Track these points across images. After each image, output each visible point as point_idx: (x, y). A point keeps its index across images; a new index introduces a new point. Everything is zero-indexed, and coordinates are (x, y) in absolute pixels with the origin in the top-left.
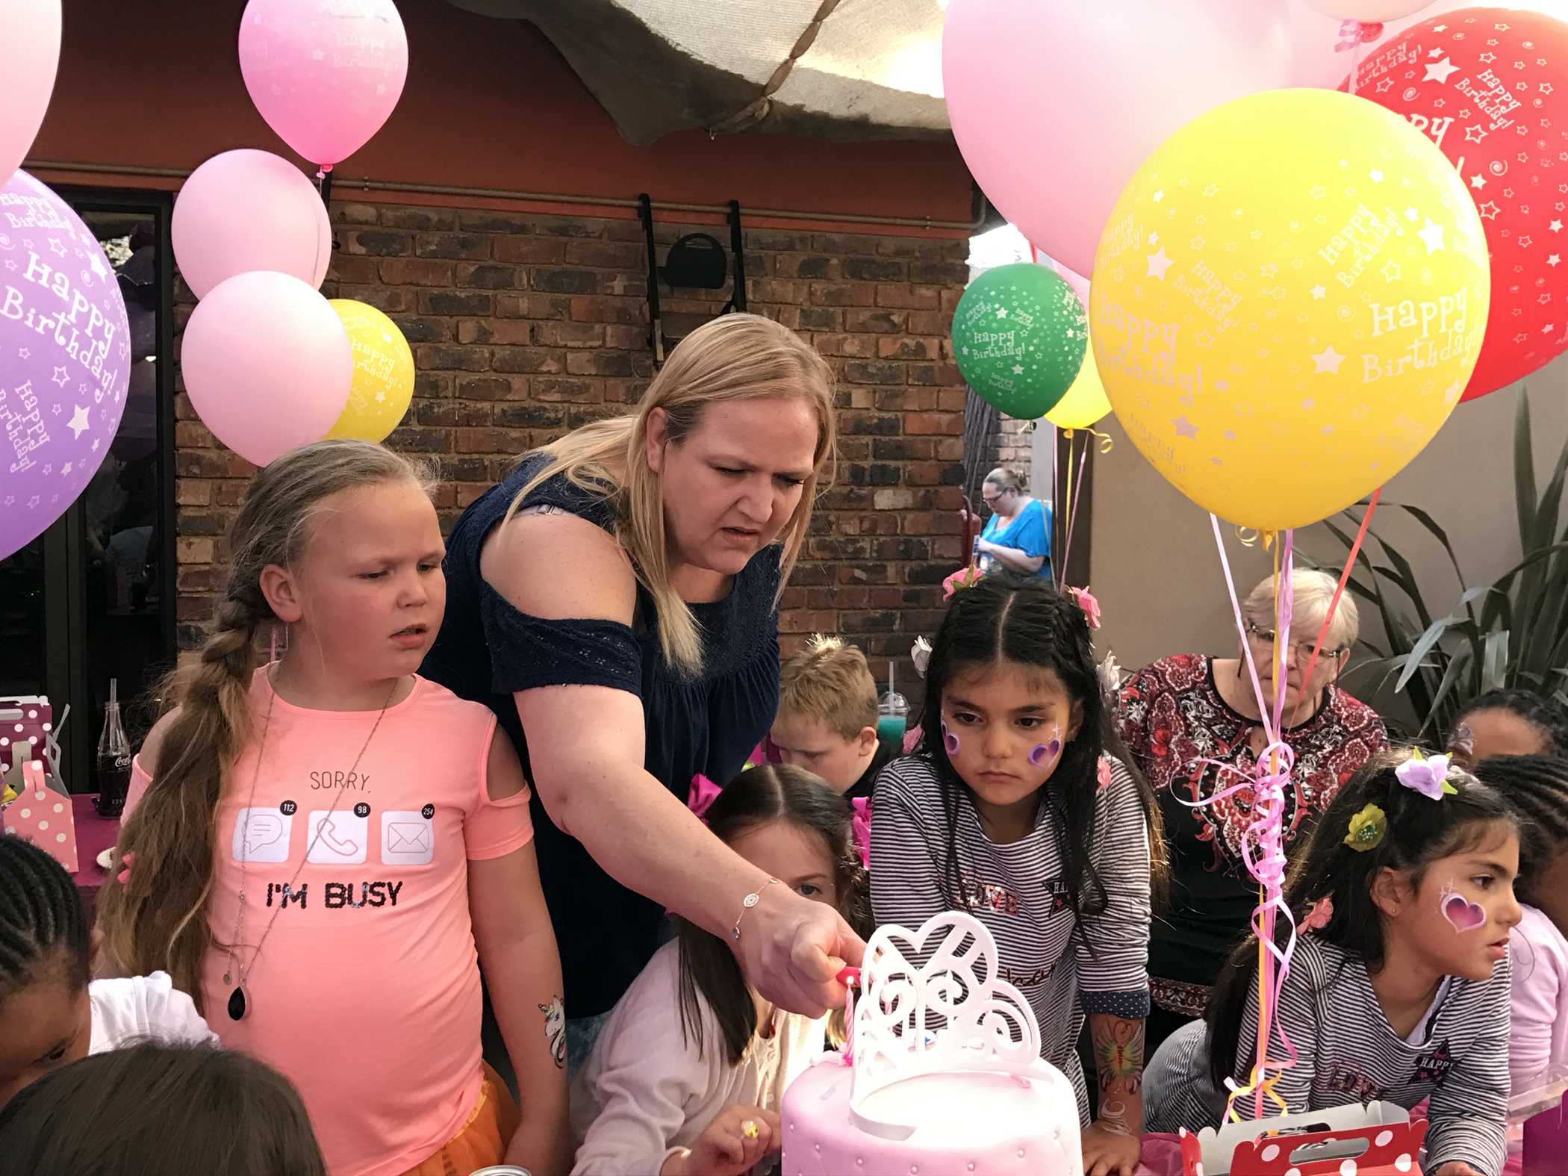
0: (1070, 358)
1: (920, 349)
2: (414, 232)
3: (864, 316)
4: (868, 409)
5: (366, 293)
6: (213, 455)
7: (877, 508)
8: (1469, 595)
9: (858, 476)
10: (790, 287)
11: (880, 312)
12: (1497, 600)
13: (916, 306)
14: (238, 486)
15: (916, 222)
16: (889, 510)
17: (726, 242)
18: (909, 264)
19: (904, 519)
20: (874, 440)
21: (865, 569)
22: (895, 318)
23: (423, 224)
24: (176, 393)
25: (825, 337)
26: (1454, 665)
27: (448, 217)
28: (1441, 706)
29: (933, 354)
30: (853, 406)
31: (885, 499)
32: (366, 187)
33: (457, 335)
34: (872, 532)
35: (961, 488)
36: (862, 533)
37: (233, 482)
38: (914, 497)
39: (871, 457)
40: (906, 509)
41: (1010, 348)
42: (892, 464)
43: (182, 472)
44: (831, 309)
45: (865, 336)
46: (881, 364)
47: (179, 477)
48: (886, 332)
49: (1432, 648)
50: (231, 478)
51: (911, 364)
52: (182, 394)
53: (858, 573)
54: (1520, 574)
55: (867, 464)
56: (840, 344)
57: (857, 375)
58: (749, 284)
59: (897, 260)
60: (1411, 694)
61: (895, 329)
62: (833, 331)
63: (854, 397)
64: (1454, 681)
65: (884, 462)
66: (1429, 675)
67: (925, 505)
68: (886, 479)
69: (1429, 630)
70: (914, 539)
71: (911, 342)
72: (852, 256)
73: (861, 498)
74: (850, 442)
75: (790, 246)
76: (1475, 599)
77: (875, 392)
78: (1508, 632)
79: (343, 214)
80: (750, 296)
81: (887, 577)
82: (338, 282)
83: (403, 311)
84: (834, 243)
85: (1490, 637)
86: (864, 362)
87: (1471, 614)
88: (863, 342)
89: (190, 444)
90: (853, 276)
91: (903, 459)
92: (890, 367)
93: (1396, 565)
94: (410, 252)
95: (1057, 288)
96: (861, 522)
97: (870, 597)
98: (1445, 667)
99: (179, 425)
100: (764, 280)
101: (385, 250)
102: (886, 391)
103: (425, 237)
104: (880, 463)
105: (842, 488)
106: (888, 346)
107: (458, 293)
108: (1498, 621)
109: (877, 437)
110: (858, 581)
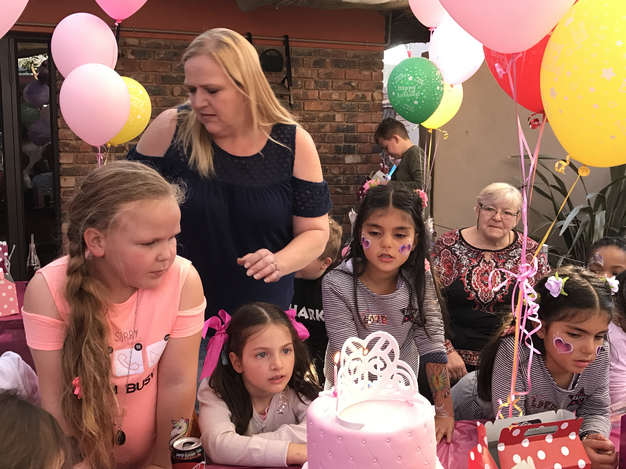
0: (437, 98)
1: (364, 97)
2: (154, 50)
3: (341, 83)
4: (342, 122)
5: (135, 75)
6: (74, 143)
7: (346, 163)
8: (589, 196)
9: (338, 150)
10: (310, 71)
11: (347, 81)
12: (600, 198)
13: (362, 79)
14: (84, 156)
15: (361, 44)
16: (351, 164)
17: (283, 53)
18: (359, 61)
19: (357, 167)
20: (345, 135)
21: (341, 188)
22: (353, 84)
23: (158, 46)
24: (58, 117)
25: (324, 92)
26: (583, 225)
27: (168, 43)
28: (577, 242)
29: (369, 98)
30: (336, 121)
31: (349, 159)
32: (134, 31)
33: (173, 93)
34: (344, 173)
35: (380, 154)
36: (340, 174)
37: (83, 154)
38: (361, 159)
39: (343, 142)
40: (358, 163)
41: (413, 94)
42: (352, 144)
43: (61, 150)
44: (327, 80)
45: (341, 92)
46: (347, 103)
47: (60, 152)
48: (350, 90)
49: (574, 218)
50: (81, 152)
51: (360, 103)
52: (60, 118)
53: (338, 190)
54: (610, 187)
55: (342, 145)
56: (330, 95)
57: (337, 108)
58: (293, 70)
59: (354, 60)
60: (565, 237)
61: (353, 88)
62: (328, 89)
63: (336, 117)
64: (582, 231)
65: (349, 144)
66: (572, 229)
67: (366, 162)
68: (350, 151)
69: (572, 212)
70: (361, 176)
71: (360, 94)
72: (335, 58)
73: (339, 159)
74: (335, 136)
75: (310, 54)
76: (591, 198)
77: (345, 115)
78: (605, 211)
79: (125, 42)
80: (293, 75)
81: (350, 192)
82: (124, 71)
83: (150, 83)
84: (328, 53)
85: (598, 213)
86: (341, 102)
87: (589, 204)
88: (340, 94)
89: (64, 138)
90: (336, 67)
91: (357, 143)
92: (351, 104)
93: (559, 184)
94: (152, 58)
95: (434, 68)
96: (340, 169)
97: (343, 200)
98: (579, 226)
99: (60, 130)
100: (299, 68)
101: (142, 57)
102: (350, 114)
103: (159, 51)
104: (347, 144)
105: (331, 155)
106: (351, 96)
107: (173, 75)
108: (601, 206)
109: (345, 133)
110: (338, 193)
